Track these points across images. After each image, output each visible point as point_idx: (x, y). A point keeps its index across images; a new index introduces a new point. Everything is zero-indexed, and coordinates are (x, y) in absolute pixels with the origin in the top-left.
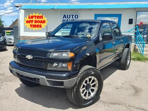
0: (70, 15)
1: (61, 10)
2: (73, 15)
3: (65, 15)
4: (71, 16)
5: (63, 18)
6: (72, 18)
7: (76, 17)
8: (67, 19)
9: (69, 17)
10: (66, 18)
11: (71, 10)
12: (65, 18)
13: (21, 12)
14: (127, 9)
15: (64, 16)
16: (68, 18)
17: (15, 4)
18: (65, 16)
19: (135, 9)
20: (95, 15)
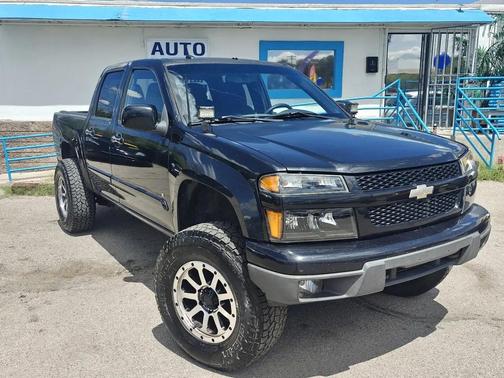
0: (176, 44)
1: (143, 26)
2: (185, 45)
3: (158, 44)
4: (181, 49)
5: (153, 53)
6: (185, 54)
7: (199, 51)
8: (166, 56)
9: (172, 51)
10: (162, 54)
11: (179, 25)
12: (158, 53)
14: (360, 24)
15: (155, 47)
16: (168, 53)
18: (157, 48)
19: (383, 25)
20: (261, 42)
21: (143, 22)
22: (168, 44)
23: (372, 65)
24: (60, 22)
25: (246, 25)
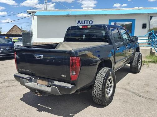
1: (75, 16)
2: (87, 21)
3: (79, 21)
6: (87, 24)
7: (91, 23)
9: (83, 23)
11: (85, 16)
12: (79, 24)
13: (33, 19)
14: (141, 14)
15: (78, 22)
16: (82, 23)
17: (28, 11)
18: (79, 22)
19: (148, 14)
20: (109, 20)
21: (75, 15)
22: (82, 21)
23: (144, 26)
24: (53, 16)
25: (105, 15)
